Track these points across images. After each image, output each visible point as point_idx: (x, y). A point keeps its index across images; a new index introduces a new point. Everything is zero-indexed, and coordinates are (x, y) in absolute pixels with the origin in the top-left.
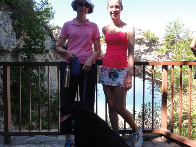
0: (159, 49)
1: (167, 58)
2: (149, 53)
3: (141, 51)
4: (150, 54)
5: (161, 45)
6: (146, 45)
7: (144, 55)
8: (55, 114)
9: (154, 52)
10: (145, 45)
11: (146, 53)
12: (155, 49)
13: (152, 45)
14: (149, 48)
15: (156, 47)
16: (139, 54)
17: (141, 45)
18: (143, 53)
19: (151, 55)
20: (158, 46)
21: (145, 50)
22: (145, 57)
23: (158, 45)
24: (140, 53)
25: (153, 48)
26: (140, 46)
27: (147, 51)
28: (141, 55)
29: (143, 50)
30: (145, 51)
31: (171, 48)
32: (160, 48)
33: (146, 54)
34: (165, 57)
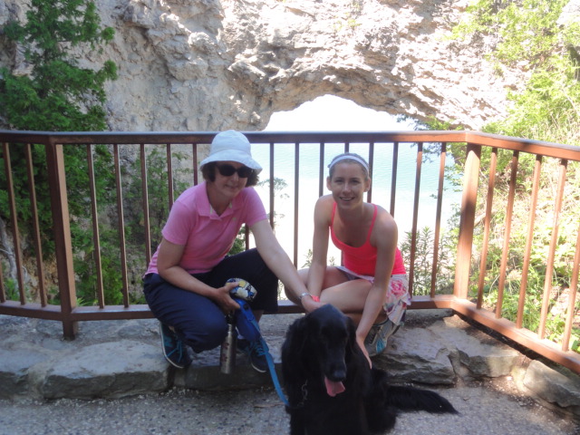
0: (455, 24)
1: (477, 54)
2: (422, 36)
3: (399, 30)
4: (426, 40)
5: (462, 10)
6: (415, 11)
7: (407, 41)
8: (138, 223)
9: (439, 32)
10: (411, 9)
11: (413, 36)
12: (443, 24)
13: (433, 11)
14: (423, 20)
15: (444, 16)
16: (393, 40)
17: (401, 9)
18: (404, 36)
19: (429, 43)
20: (450, 14)
21: (411, 24)
22: (411, 50)
23: (451, 11)
24: (394, 37)
25: (436, 19)
26: (395, 12)
27: (416, 29)
28: (398, 42)
29: (406, 27)
30: (410, 29)
31: (490, 21)
32: (456, 21)
33: (414, 39)
34: (471, 49)
